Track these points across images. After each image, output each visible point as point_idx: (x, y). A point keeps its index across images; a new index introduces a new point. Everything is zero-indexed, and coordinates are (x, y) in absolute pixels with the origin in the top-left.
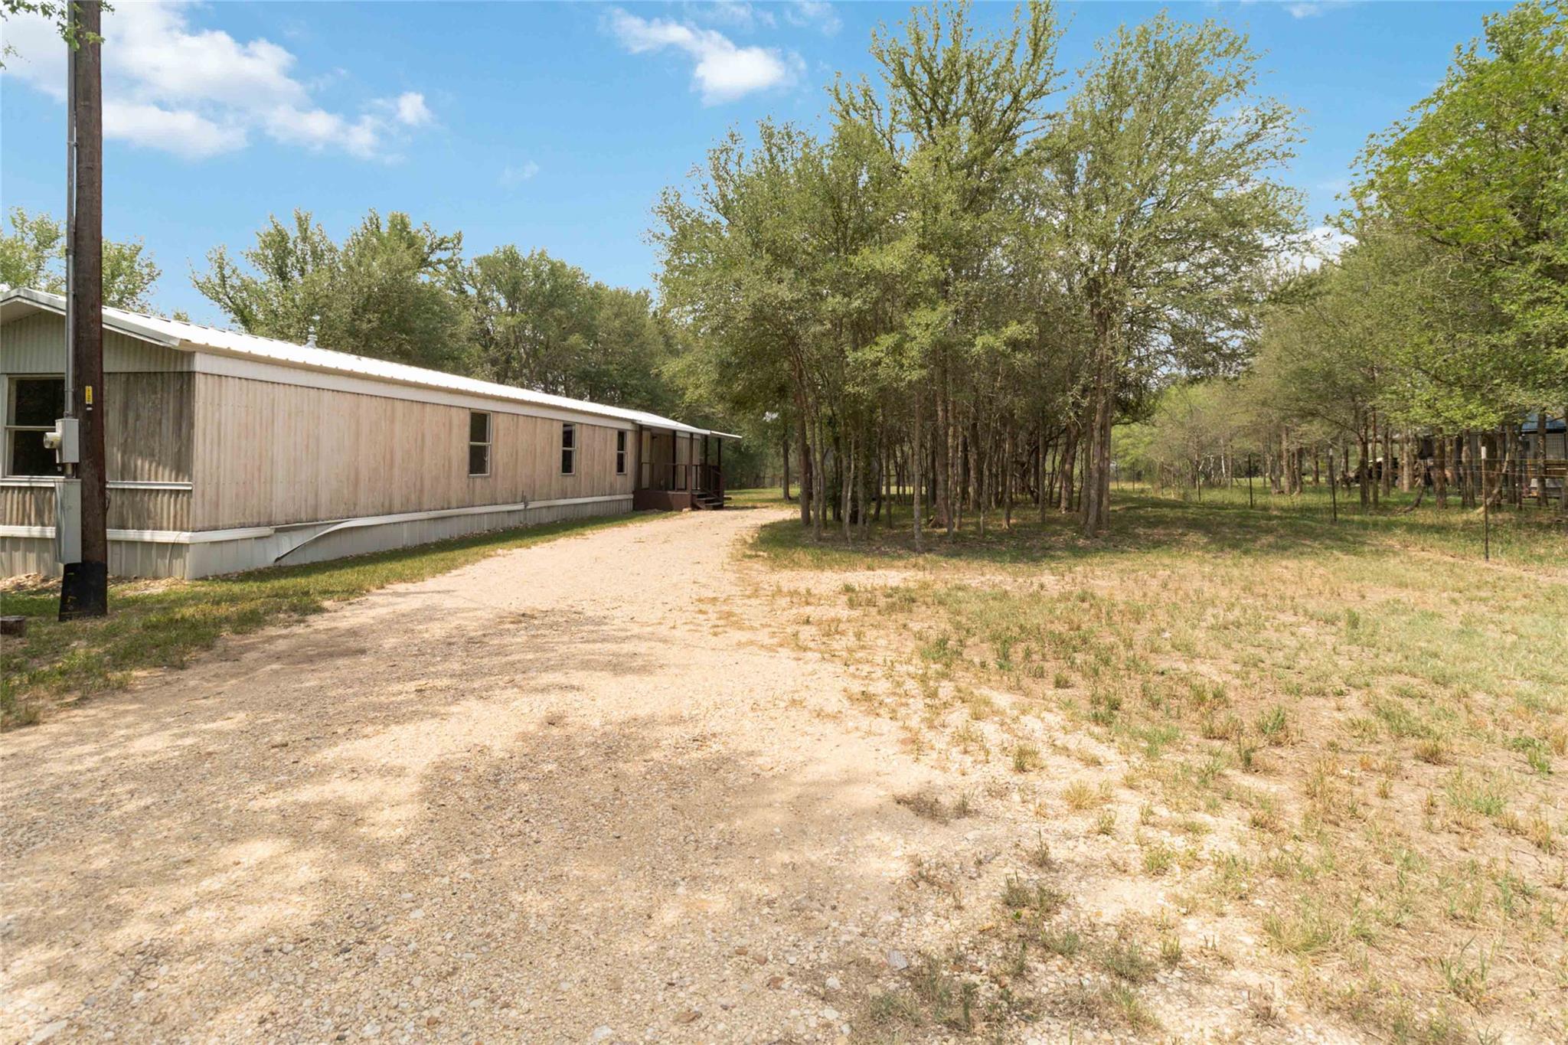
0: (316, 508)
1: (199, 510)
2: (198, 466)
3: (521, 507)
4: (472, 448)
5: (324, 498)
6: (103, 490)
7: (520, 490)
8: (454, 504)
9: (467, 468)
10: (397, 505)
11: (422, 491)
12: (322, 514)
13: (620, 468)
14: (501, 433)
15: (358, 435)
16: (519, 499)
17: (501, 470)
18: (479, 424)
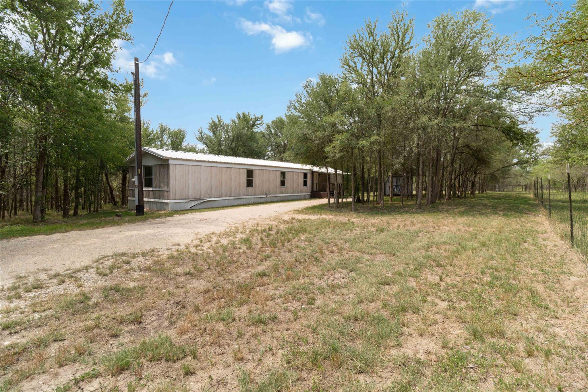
0: (200, 196)
1: (171, 195)
2: (171, 186)
3: (265, 196)
4: (247, 180)
5: (203, 193)
6: (143, 191)
7: (264, 191)
8: (242, 195)
9: (246, 185)
10: (224, 195)
11: (231, 191)
12: (202, 197)
13: (305, 184)
14: (257, 176)
15: (211, 177)
16: (264, 193)
17: (257, 186)
18: (250, 173)
